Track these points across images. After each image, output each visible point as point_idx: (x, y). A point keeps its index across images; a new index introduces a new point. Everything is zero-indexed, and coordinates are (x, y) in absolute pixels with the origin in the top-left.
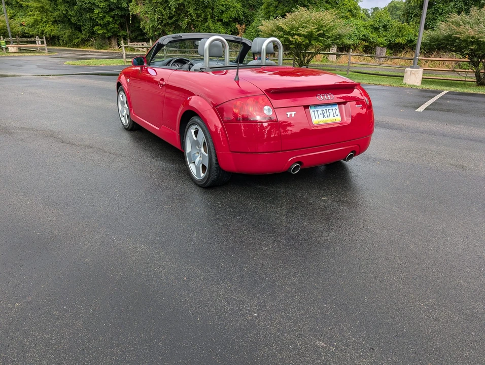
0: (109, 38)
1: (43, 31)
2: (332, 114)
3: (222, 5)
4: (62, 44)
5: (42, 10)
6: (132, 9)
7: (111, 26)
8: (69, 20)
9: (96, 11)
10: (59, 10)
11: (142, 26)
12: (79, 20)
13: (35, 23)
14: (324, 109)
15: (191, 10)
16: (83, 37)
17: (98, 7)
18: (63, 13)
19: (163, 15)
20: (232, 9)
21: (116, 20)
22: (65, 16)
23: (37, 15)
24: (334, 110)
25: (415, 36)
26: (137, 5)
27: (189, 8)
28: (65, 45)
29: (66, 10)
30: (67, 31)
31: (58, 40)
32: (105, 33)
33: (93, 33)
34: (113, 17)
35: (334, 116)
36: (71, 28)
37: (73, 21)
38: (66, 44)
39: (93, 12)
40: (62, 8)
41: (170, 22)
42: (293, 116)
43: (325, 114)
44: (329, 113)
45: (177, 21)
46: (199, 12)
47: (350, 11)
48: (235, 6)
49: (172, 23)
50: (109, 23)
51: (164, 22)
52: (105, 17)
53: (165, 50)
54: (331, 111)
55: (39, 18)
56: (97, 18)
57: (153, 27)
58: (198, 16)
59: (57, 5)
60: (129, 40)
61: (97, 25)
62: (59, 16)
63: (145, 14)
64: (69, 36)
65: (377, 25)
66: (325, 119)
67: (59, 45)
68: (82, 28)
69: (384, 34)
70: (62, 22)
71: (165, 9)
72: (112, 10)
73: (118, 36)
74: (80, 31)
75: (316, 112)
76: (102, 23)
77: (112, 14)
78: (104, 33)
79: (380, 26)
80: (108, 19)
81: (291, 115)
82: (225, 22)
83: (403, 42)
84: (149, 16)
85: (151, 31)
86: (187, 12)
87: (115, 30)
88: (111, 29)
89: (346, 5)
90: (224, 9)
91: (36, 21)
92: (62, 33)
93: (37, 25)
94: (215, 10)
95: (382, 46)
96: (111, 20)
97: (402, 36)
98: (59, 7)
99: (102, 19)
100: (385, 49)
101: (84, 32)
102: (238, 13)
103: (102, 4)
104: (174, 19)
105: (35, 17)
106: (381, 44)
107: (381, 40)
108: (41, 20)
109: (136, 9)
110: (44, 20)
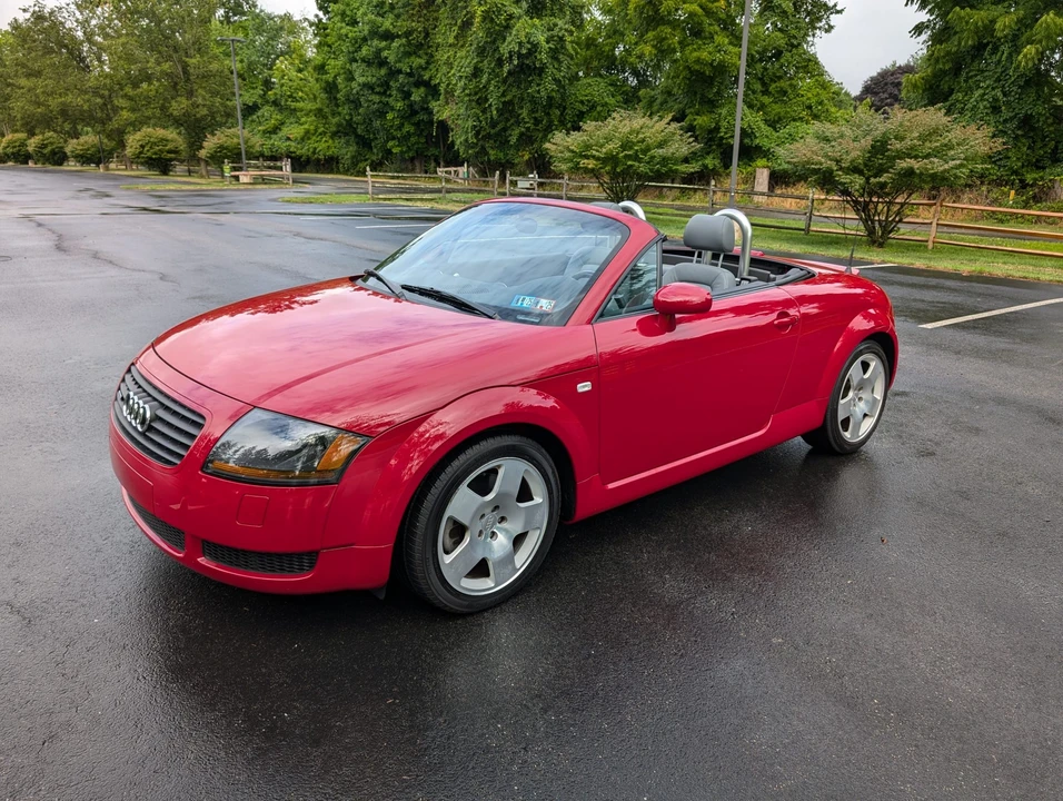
0: (412, 160)
1: (315, 149)
3: (582, 102)
4: (341, 170)
5: (319, 113)
6: (438, 112)
7: (414, 139)
8: (355, 129)
9: (390, 116)
10: (339, 114)
11: (451, 139)
12: (368, 131)
13: (307, 136)
15: (524, 113)
16: (374, 158)
17: (392, 109)
18: (345, 119)
19: (480, 121)
20: (599, 108)
21: (423, 130)
22: (349, 123)
23: (309, 123)
26: (447, 103)
27: (522, 108)
28: (346, 172)
29: (351, 115)
30: (351, 148)
31: (337, 163)
32: (405, 152)
33: (389, 152)
34: (416, 125)
36: (357, 143)
37: (359, 131)
38: (348, 170)
39: (385, 117)
40: (345, 112)
41: (492, 131)
45: (505, 129)
46: (537, 115)
47: (810, 107)
48: (606, 103)
49: (498, 134)
50: (409, 135)
51: (483, 133)
52: (403, 125)
55: (312, 128)
56: (391, 126)
58: (537, 122)
59: (337, 106)
60: (442, 164)
61: (393, 138)
62: (339, 125)
63: (456, 120)
64: (353, 157)
67: (338, 172)
68: (373, 144)
70: (346, 134)
71: (484, 111)
72: (414, 113)
73: (426, 156)
74: (371, 148)
76: (399, 136)
77: (416, 119)
78: (403, 152)
80: (408, 128)
85: (464, 147)
86: (519, 115)
87: (420, 146)
88: (413, 145)
89: (802, 96)
90: (584, 109)
91: (307, 132)
92: (344, 151)
93: (309, 139)
94: (568, 111)
96: (412, 130)
98: (340, 108)
99: (400, 127)
101: (375, 150)
103: (399, 104)
104: (499, 127)
105: (306, 126)
108: (316, 130)
109: (444, 111)
110: (320, 131)
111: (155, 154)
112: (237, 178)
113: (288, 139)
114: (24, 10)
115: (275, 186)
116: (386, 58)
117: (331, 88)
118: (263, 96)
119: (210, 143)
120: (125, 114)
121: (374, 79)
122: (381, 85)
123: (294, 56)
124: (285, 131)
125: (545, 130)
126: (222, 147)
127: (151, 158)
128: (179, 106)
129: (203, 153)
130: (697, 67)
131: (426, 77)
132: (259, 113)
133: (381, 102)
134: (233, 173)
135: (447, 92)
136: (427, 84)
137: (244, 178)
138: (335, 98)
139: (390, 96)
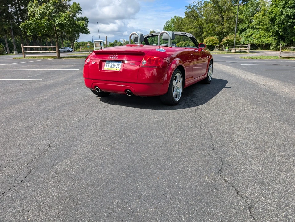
1: (262, 41)
2: (116, 67)
5: (267, 29)
8: (279, 33)
10: (274, 28)
12: (284, 34)
13: (260, 37)
14: (113, 63)
23: (262, 33)
24: (118, 65)
30: (276, 41)
35: (117, 67)
37: (281, 34)
40: (277, 27)
43: (112, 66)
44: (115, 65)
54: (116, 65)
62: (273, 32)
64: (276, 44)
67: (269, 49)
70: (275, 36)
75: (108, 64)
81: (93, 63)
98: (275, 26)
108: (264, 35)
110: (265, 35)
111: (210, 44)
112: (231, 50)
113: (254, 39)
114: (186, 7)
115: (243, 53)
117: (273, 20)
118: (248, 26)
119: (225, 40)
120: (205, 33)
121: (291, 13)
123: (262, 12)
124: (253, 36)
126: (228, 40)
127: (208, 46)
128: (218, 28)
129: (222, 43)
132: (246, 31)
134: (229, 49)
137: (233, 51)
138: (274, 23)
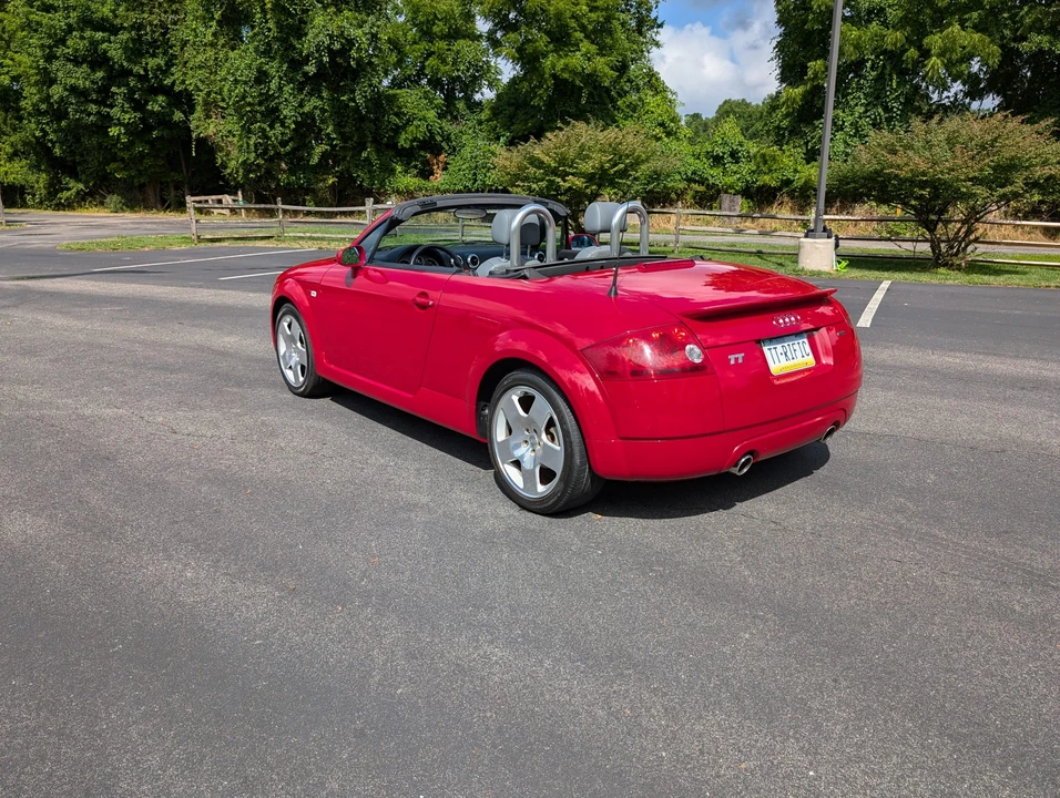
0: (142, 187)
2: (799, 353)
4: (30, 202)
6: (198, 127)
7: (148, 162)
9: (113, 131)
11: (220, 161)
12: (72, 151)
14: (786, 344)
15: (329, 127)
16: (82, 186)
17: (118, 122)
18: (34, 136)
19: (268, 138)
20: (416, 123)
21: (159, 150)
22: (40, 140)
24: (801, 345)
25: (796, 171)
26: (209, 117)
27: (326, 121)
28: (39, 205)
29: (43, 130)
31: (22, 193)
32: (134, 177)
33: (105, 178)
34: (152, 143)
35: (803, 356)
36: (54, 168)
37: (57, 152)
39: (106, 134)
41: (283, 151)
42: (740, 361)
43: (789, 354)
44: (795, 351)
45: (299, 147)
46: (347, 130)
47: (662, 125)
48: (424, 117)
49: (289, 153)
50: (142, 156)
51: (271, 152)
52: (133, 143)
53: (280, 211)
54: (796, 347)
56: (115, 145)
57: (244, 162)
58: (346, 138)
59: (20, 119)
60: (186, 191)
61: (115, 160)
63: (227, 137)
65: (719, 150)
66: (791, 362)
67: (24, 205)
68: (79, 168)
69: (735, 169)
71: (271, 125)
72: (149, 128)
73: (162, 183)
74: (74, 174)
75: (774, 352)
76: (126, 157)
77: (152, 136)
78: (131, 177)
79: (724, 153)
80: (141, 146)
81: (736, 359)
82: (403, 148)
83: (773, 184)
84: (236, 139)
85: (241, 170)
86: (321, 130)
87: (158, 170)
88: (146, 170)
89: (652, 112)
90: (400, 122)
92: (31, 178)
95: (733, 191)
96: (147, 149)
97: (770, 171)
98: (25, 122)
99: (129, 146)
100: (740, 199)
101: (83, 177)
102: (430, 131)
103: (127, 116)
104: (292, 145)
106: (731, 187)
107: (729, 180)
109: (207, 127)
116: (105, 52)
122: (99, 91)
125: (354, 148)
130: (566, 76)
131: (167, 82)
133: (99, 113)
135: (206, 103)
136: (168, 91)
139: (111, 106)
